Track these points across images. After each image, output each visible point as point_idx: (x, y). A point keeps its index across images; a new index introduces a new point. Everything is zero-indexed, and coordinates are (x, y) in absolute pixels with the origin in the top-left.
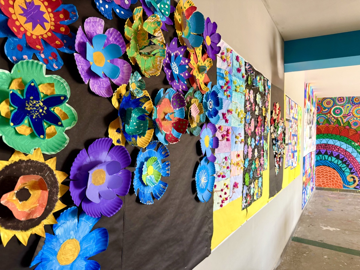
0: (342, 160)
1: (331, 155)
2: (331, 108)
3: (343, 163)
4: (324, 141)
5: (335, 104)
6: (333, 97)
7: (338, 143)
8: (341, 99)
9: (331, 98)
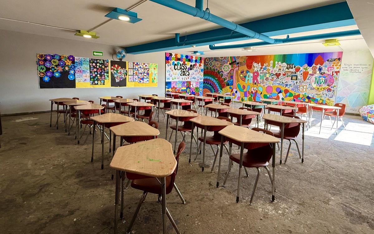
0: (212, 86)
1: (208, 84)
2: (208, 62)
3: (212, 87)
4: (206, 78)
5: (210, 61)
6: (209, 57)
7: (211, 78)
8: (212, 58)
9: (209, 58)
